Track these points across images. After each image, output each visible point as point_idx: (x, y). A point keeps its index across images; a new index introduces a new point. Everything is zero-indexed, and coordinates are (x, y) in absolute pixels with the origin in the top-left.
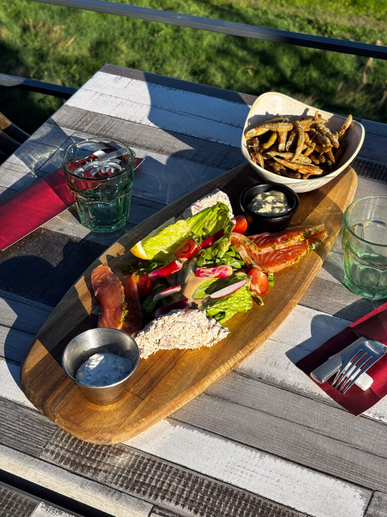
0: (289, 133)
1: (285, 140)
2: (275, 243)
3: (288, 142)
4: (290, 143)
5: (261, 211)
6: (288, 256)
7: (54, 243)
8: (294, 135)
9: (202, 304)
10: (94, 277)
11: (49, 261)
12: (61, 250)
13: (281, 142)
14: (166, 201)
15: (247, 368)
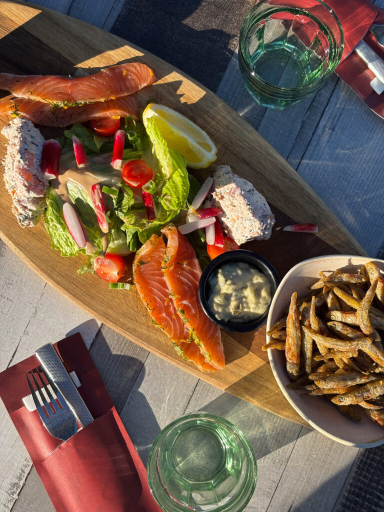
0: (356, 328)
1: (348, 322)
2: (180, 297)
3: (341, 324)
4: (339, 328)
5: (221, 278)
6: (160, 313)
7: (227, 16)
8: (350, 335)
9: (59, 194)
10: (133, 66)
11: (194, 14)
12: (214, 27)
13: (344, 315)
14: (310, 159)
15: (4, 251)
